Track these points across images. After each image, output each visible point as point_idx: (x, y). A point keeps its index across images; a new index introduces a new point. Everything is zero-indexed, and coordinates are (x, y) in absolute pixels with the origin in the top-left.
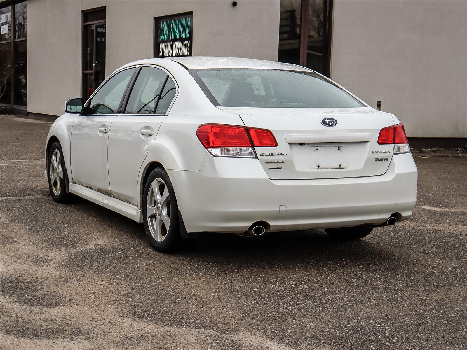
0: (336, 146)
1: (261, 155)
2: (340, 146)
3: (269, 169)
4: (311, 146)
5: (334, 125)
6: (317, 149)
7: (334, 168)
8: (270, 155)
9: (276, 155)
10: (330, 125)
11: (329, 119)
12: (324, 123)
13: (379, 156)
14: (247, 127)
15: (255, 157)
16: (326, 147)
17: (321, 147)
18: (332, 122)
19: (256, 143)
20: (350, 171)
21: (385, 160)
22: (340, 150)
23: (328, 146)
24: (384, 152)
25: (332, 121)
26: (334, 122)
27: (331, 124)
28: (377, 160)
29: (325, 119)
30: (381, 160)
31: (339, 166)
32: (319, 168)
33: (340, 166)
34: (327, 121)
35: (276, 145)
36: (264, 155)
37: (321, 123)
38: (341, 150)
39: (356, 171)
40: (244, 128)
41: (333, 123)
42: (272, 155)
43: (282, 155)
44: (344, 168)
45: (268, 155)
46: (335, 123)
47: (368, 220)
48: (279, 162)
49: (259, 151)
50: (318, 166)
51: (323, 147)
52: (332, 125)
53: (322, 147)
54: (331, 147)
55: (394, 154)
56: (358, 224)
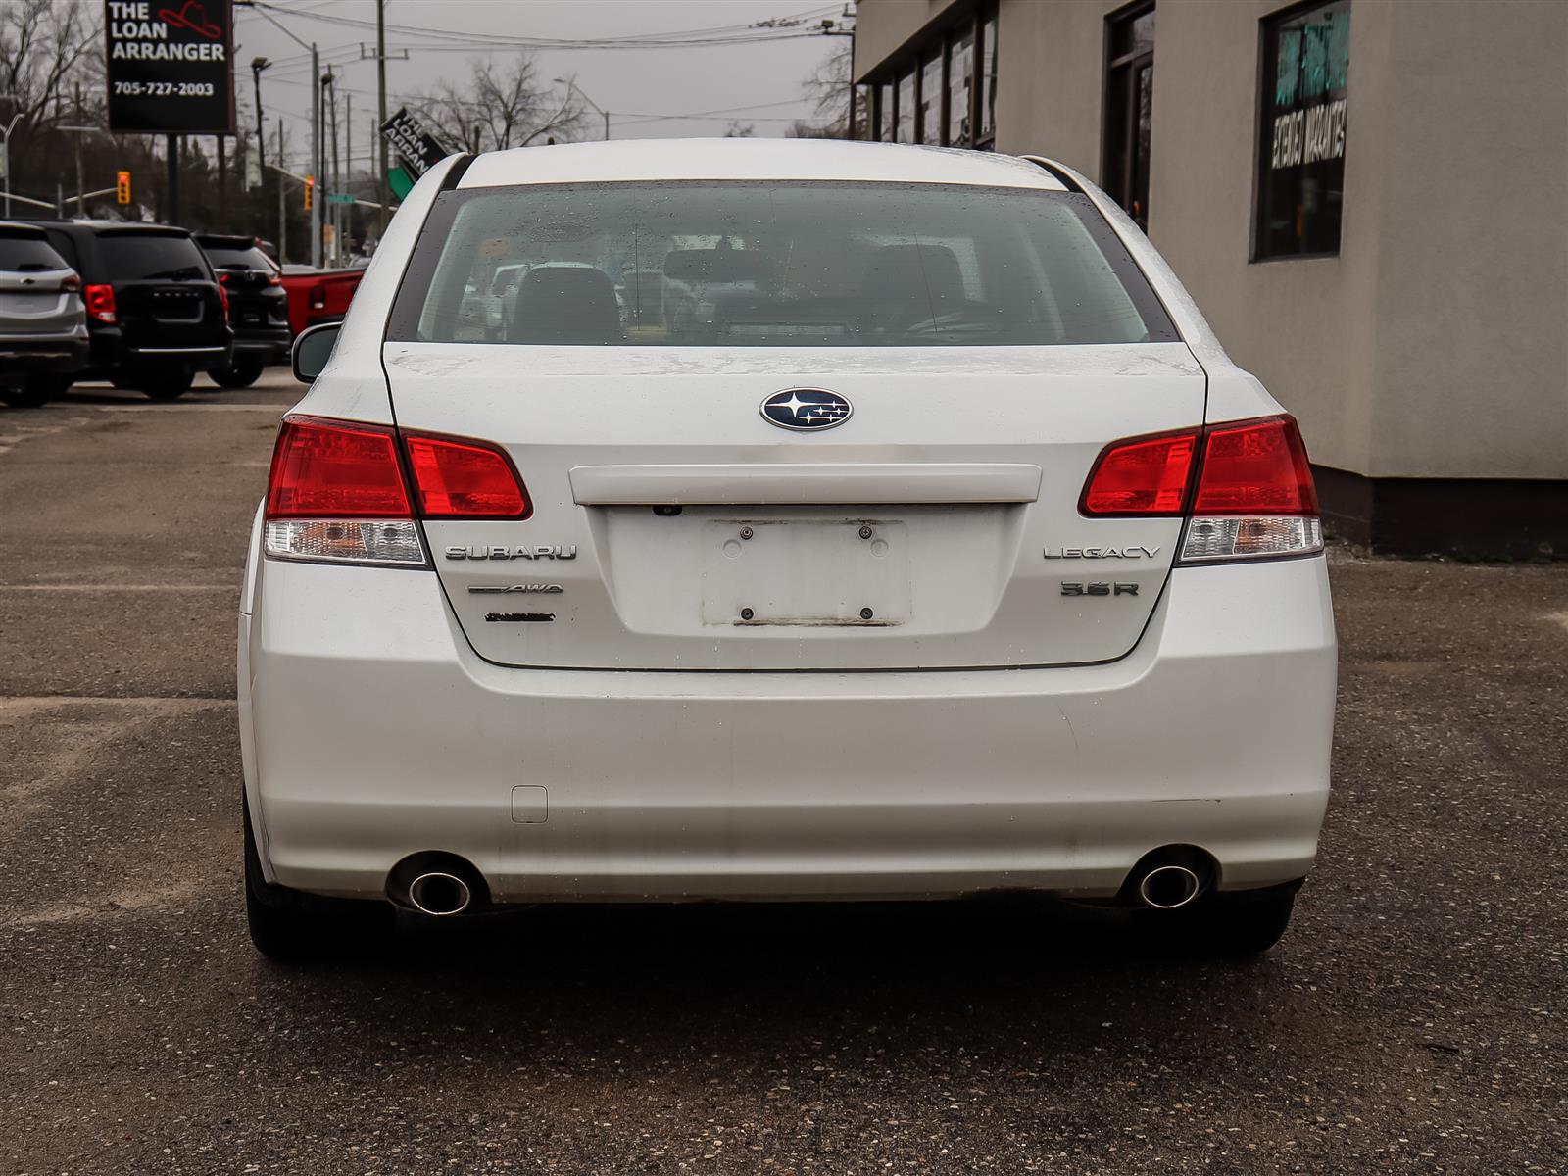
0: (851, 523)
1: (450, 557)
2: (875, 523)
3: (492, 618)
4: (716, 521)
5: (828, 422)
6: (746, 536)
7: (833, 622)
8: (492, 558)
9: (525, 559)
10: (804, 423)
11: (802, 395)
12: (777, 413)
13: (1084, 572)
14: (402, 429)
15: (424, 562)
16: (795, 523)
17: (766, 523)
18: (821, 411)
19: (435, 501)
20: (917, 642)
21: (1118, 591)
22: (873, 538)
23: (809, 523)
24: (1114, 555)
25: (818, 407)
26: (831, 408)
27: (809, 418)
28: (1072, 590)
29: (787, 397)
30: (1098, 591)
31: (857, 616)
32: (750, 621)
33: (867, 613)
34: (794, 404)
35: (526, 513)
36: (463, 558)
37: (762, 414)
38: (878, 540)
39: (955, 638)
40: (385, 434)
41: (824, 414)
42: (498, 556)
43: (551, 557)
44: (884, 625)
45: (483, 558)
46: (835, 415)
47: (1003, 873)
48: (536, 587)
49: (445, 535)
50: (747, 614)
51: (781, 522)
52: (814, 423)
53: (771, 523)
54: (823, 523)
55: (1177, 563)
56: (962, 889)
